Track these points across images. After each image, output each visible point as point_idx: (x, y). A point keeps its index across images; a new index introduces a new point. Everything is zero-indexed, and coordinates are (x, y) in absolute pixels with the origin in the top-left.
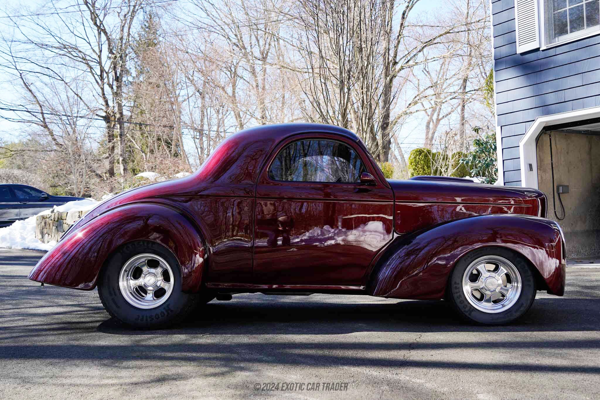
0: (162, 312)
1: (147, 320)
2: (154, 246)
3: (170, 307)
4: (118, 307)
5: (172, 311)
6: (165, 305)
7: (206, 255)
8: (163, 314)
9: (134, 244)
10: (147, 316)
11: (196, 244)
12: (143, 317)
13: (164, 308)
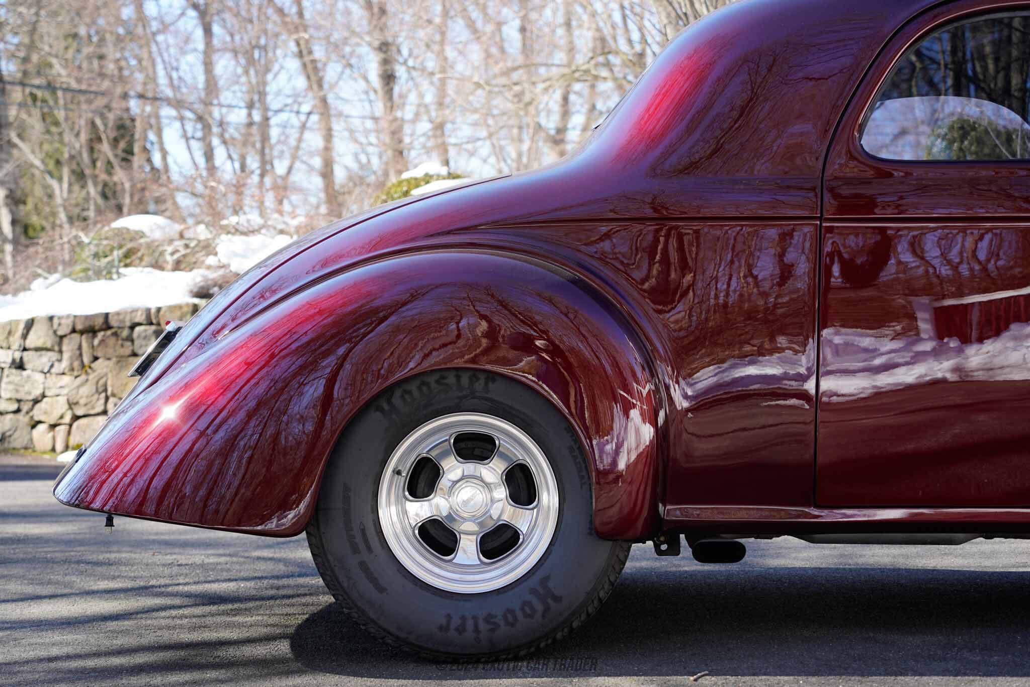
0: (526, 603)
1: (477, 630)
2: (491, 386)
3: (551, 584)
4: (381, 589)
5: (558, 599)
6: (533, 581)
7: (662, 414)
8: (527, 609)
9: (428, 385)
10: (475, 618)
11: (627, 374)
12: (463, 618)
13: (533, 591)
